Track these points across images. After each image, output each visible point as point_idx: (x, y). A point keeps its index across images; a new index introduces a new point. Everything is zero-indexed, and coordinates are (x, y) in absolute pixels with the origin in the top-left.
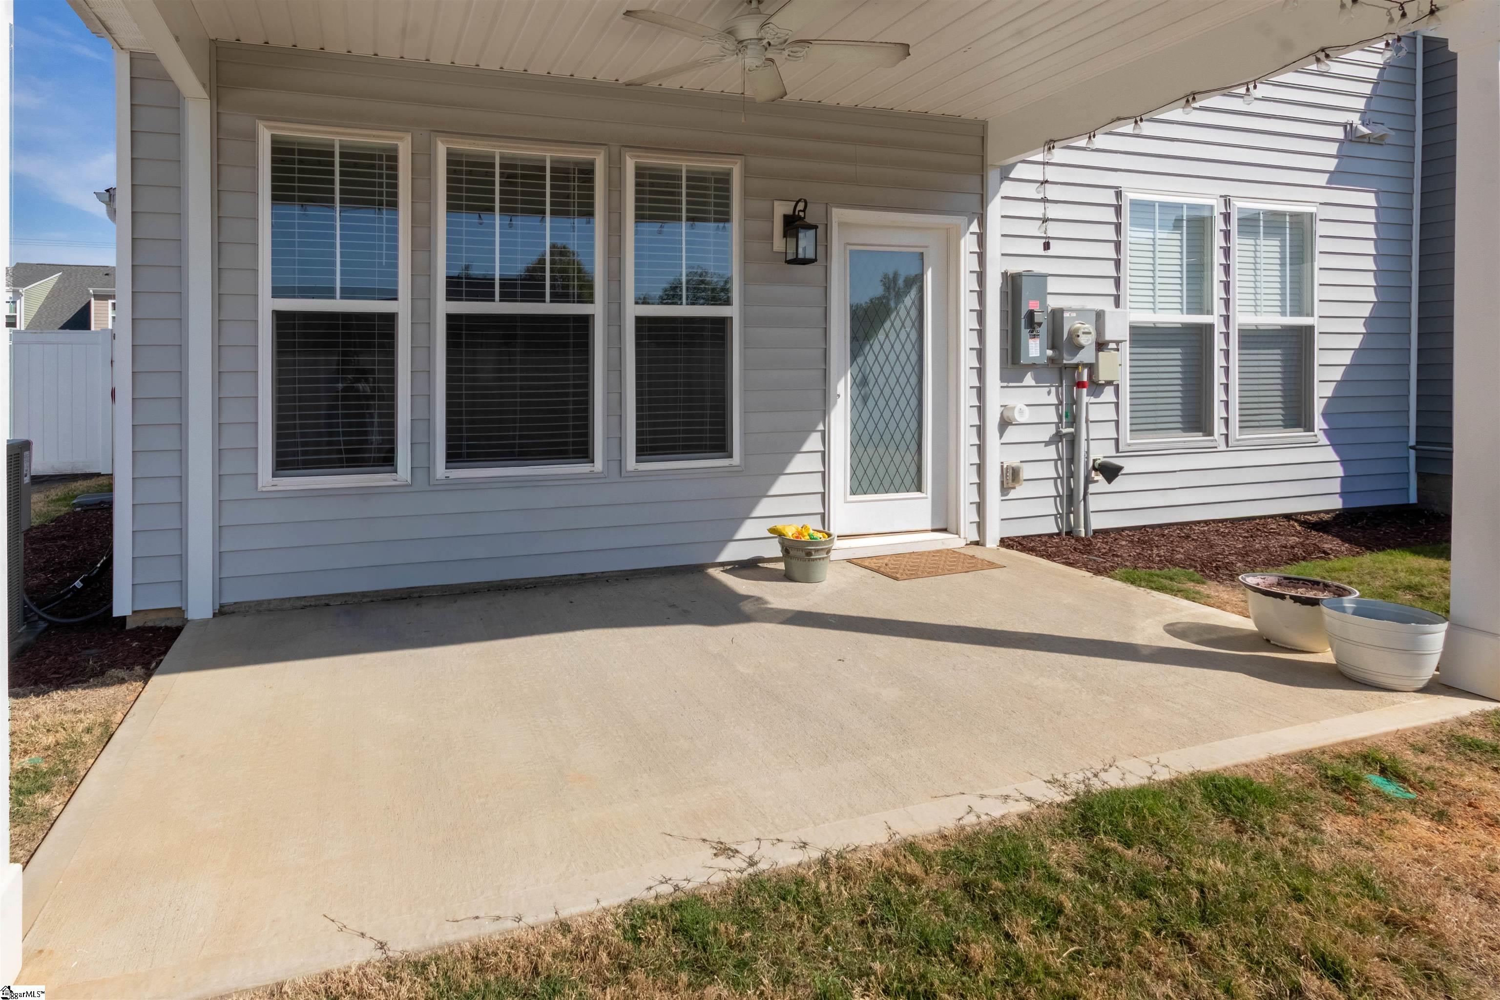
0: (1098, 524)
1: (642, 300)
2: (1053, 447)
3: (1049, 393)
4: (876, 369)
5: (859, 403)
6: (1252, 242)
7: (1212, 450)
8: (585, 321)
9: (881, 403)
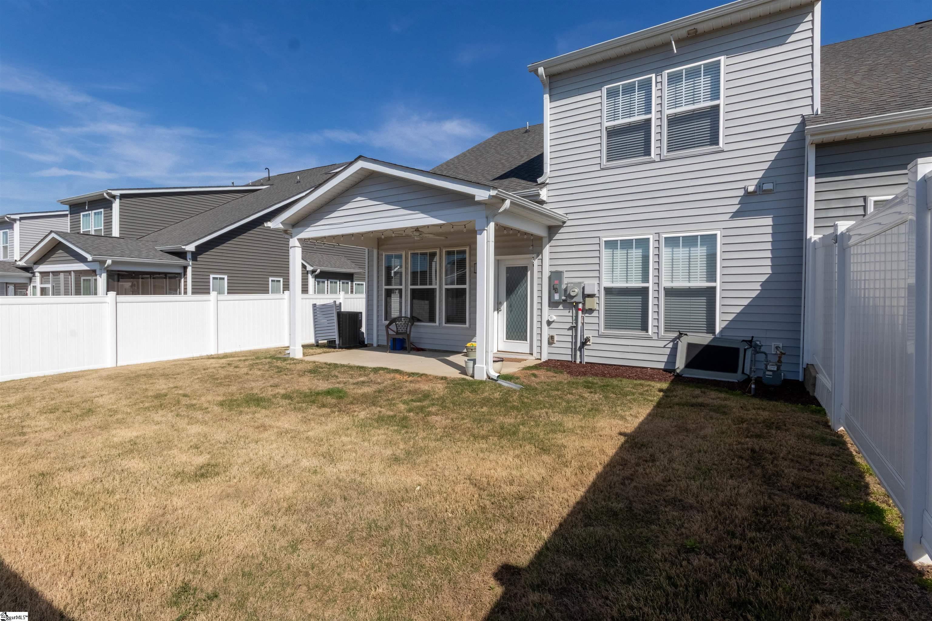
0: (586, 360)
1: (446, 284)
2: (571, 331)
3: (569, 312)
4: (514, 302)
5: (509, 312)
6: (688, 249)
7: (650, 338)
8: (433, 290)
9: (516, 313)
